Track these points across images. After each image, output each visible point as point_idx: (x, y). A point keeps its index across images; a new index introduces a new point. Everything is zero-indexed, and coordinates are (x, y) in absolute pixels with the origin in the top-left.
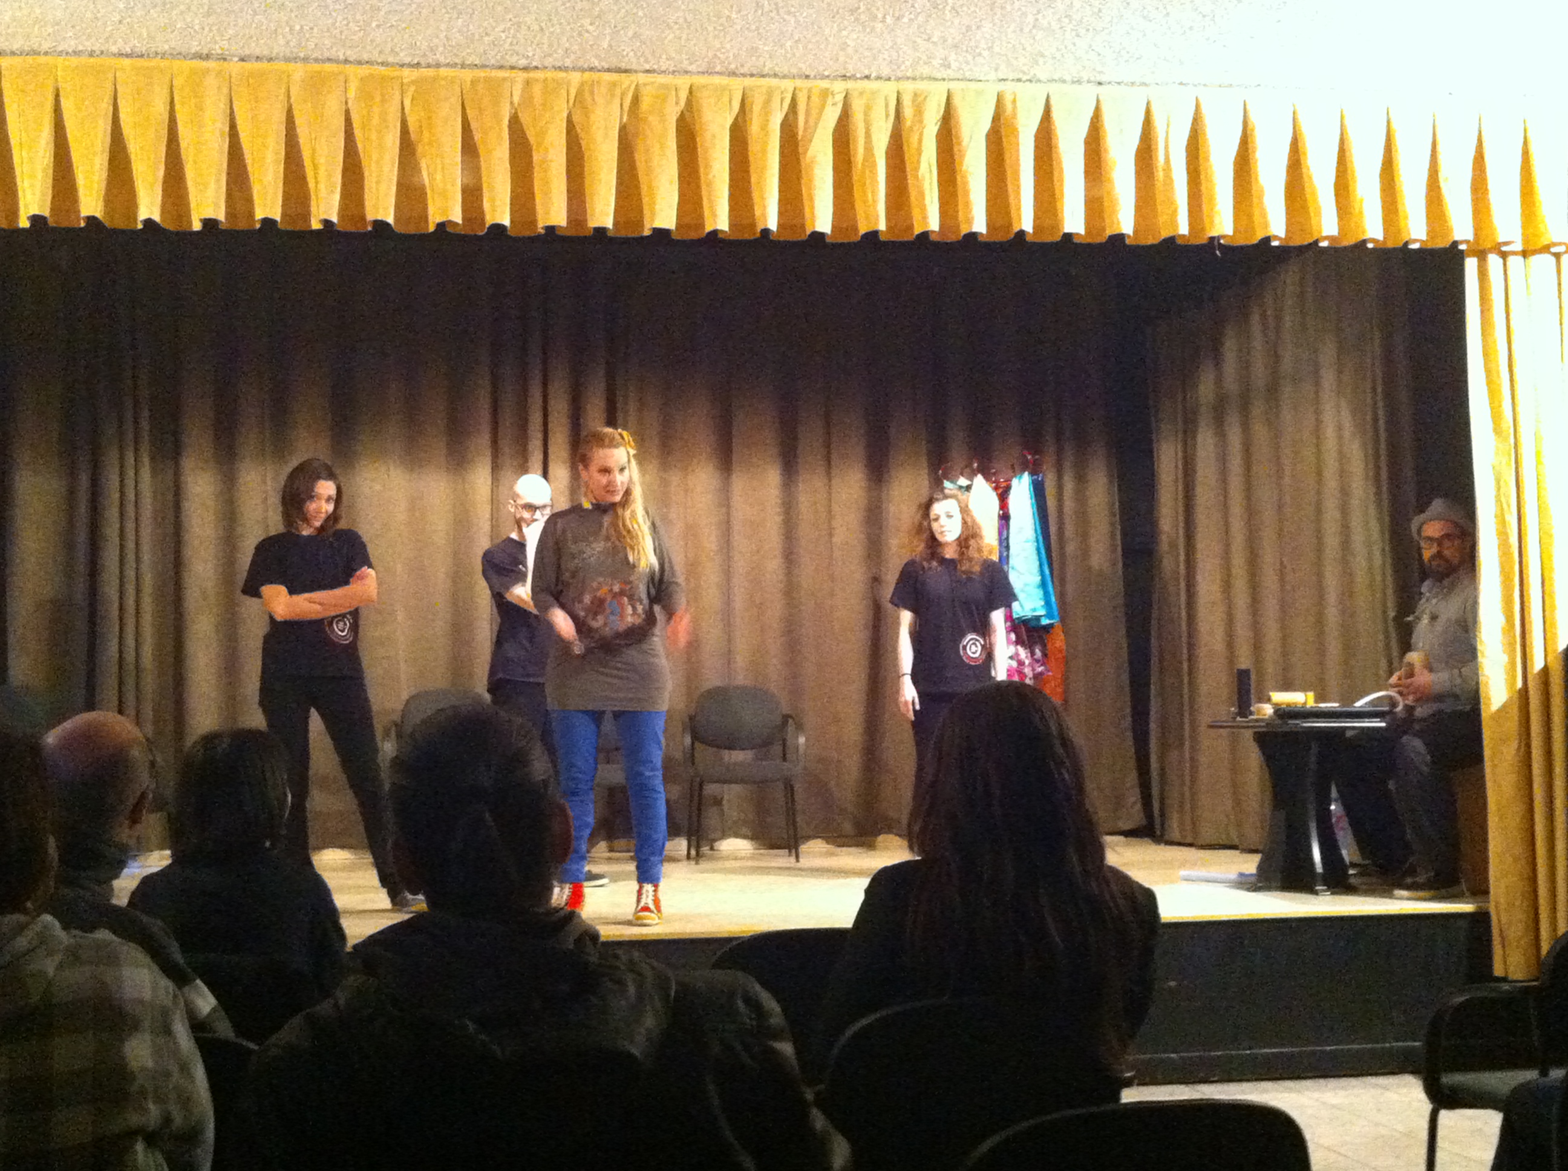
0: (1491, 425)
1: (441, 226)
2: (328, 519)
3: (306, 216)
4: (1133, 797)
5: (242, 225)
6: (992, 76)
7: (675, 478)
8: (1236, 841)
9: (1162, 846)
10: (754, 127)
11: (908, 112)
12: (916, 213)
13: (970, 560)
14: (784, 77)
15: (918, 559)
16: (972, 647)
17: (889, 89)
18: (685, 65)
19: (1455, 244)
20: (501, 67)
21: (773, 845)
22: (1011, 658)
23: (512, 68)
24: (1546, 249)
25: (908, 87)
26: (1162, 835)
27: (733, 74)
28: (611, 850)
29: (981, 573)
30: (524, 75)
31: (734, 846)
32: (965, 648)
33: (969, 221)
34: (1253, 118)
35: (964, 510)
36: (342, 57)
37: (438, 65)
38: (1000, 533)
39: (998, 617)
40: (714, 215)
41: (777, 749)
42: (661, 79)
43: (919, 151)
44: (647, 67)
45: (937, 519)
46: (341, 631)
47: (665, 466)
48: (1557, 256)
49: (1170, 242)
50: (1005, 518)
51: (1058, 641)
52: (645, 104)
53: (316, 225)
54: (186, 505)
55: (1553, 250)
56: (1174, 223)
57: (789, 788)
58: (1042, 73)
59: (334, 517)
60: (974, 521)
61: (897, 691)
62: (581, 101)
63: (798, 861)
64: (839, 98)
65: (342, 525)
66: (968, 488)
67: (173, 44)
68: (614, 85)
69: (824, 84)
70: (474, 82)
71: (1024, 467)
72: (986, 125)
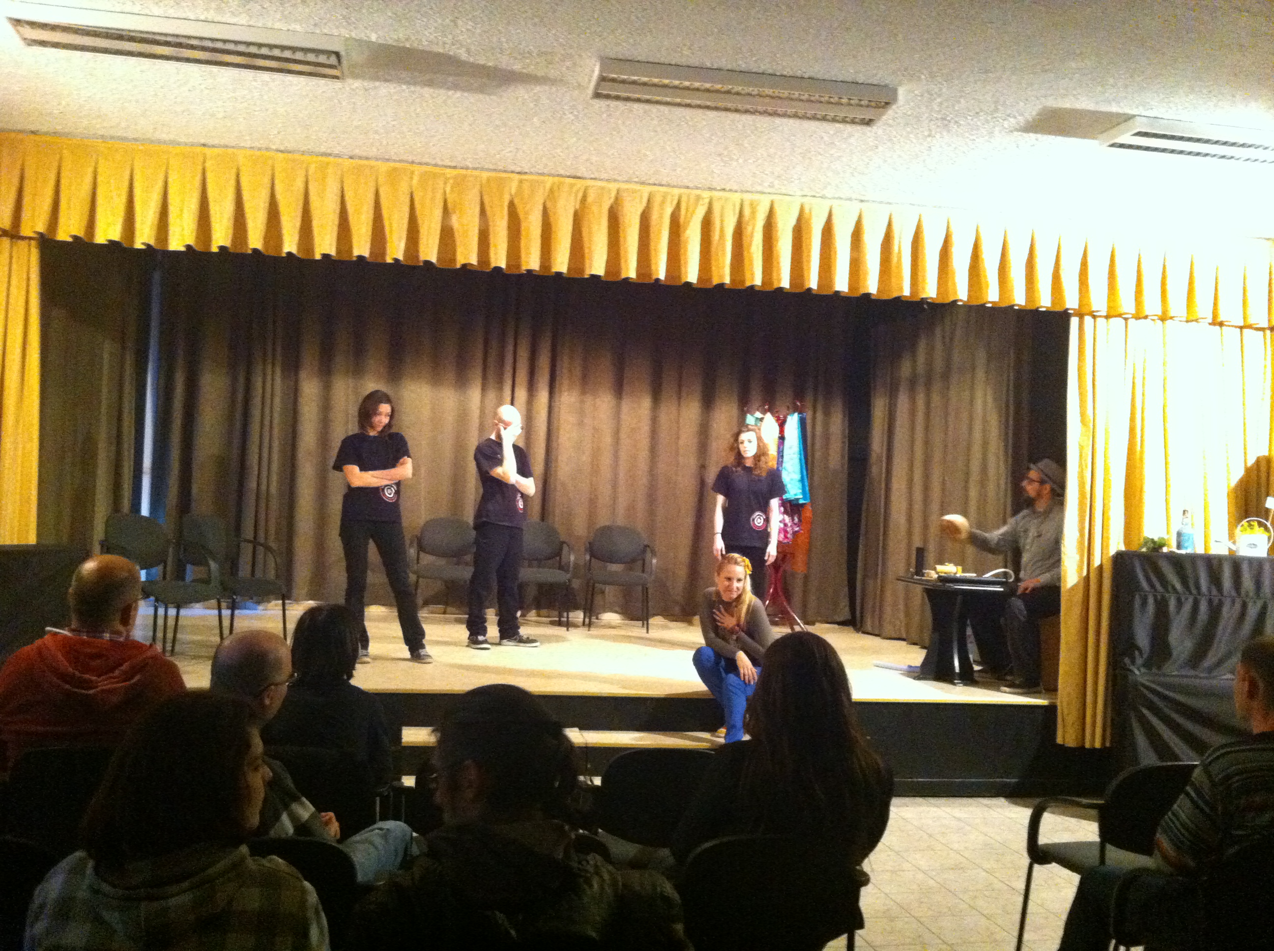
0: (1079, 418)
1: (464, 266)
2: (385, 427)
3: (383, 254)
4: (844, 603)
5: (345, 257)
6: (799, 193)
7: (589, 399)
8: (904, 636)
9: (860, 635)
10: (654, 216)
11: (747, 212)
12: (748, 275)
13: (760, 469)
14: (674, 186)
15: (730, 466)
16: (758, 520)
17: (736, 198)
18: (616, 177)
19: (1067, 309)
20: (505, 171)
21: (633, 618)
22: (780, 522)
23: (512, 172)
24: (1120, 316)
25: (747, 197)
26: (861, 626)
27: (643, 183)
28: (539, 616)
29: (766, 478)
30: (517, 177)
31: (610, 617)
32: (753, 520)
33: (779, 280)
34: (952, 229)
35: (759, 439)
36: (411, 160)
37: (467, 168)
38: (779, 448)
39: (775, 503)
40: (627, 269)
41: (640, 563)
42: (599, 183)
43: (752, 236)
44: (592, 176)
45: (742, 443)
46: (389, 494)
47: (583, 392)
48: (1126, 319)
49: (898, 300)
50: (782, 438)
51: (808, 513)
52: (590, 199)
53: (389, 260)
54: (300, 400)
55: (1124, 316)
56: (901, 289)
57: (645, 590)
58: (829, 192)
59: (389, 426)
60: (764, 444)
61: (712, 541)
62: (552, 194)
63: (648, 632)
64: (707, 201)
65: (394, 430)
66: (761, 420)
67: (309, 147)
68: (572, 186)
69: (698, 192)
70: (488, 180)
71: (796, 409)
72: (793, 222)
